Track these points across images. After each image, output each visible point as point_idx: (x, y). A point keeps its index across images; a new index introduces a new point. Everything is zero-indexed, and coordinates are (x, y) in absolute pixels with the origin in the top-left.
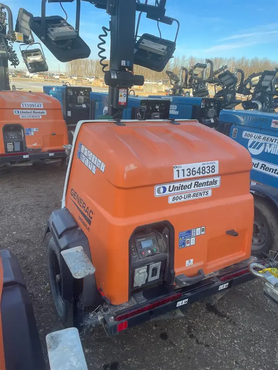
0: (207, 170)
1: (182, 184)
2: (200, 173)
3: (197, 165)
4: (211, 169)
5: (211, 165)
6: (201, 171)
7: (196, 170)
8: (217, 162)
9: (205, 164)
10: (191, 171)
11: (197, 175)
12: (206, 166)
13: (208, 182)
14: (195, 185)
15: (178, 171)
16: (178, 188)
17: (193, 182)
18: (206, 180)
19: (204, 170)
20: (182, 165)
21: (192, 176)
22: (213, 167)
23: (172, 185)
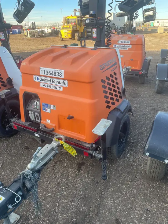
0: (57, 74)
1: (46, 78)
2: (53, 74)
3: (52, 70)
4: (59, 74)
5: (59, 72)
6: (54, 74)
7: (51, 72)
8: (63, 71)
9: (56, 70)
10: (49, 72)
11: (51, 75)
12: (56, 72)
13: (60, 82)
14: (53, 81)
15: (42, 70)
16: (44, 80)
17: (52, 79)
18: (58, 80)
19: (55, 74)
20: (44, 68)
21: (48, 75)
22: (61, 74)
23: (41, 78)
